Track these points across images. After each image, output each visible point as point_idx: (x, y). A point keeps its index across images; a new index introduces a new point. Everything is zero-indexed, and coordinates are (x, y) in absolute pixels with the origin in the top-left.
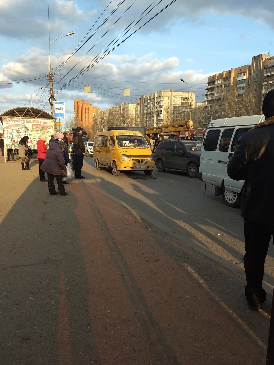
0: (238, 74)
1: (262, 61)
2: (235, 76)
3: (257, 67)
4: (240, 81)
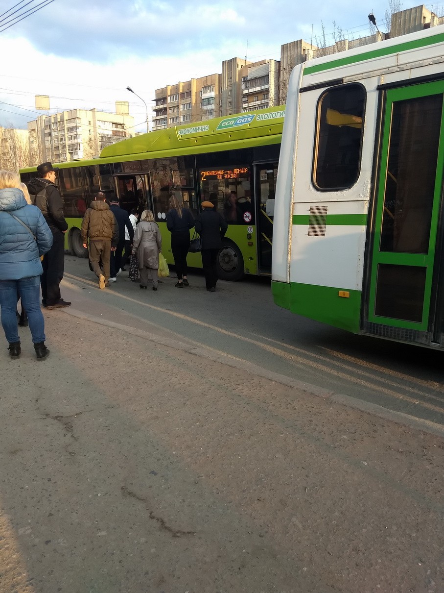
0: (202, 88)
1: (237, 69)
2: (198, 90)
3: (231, 78)
4: (207, 100)
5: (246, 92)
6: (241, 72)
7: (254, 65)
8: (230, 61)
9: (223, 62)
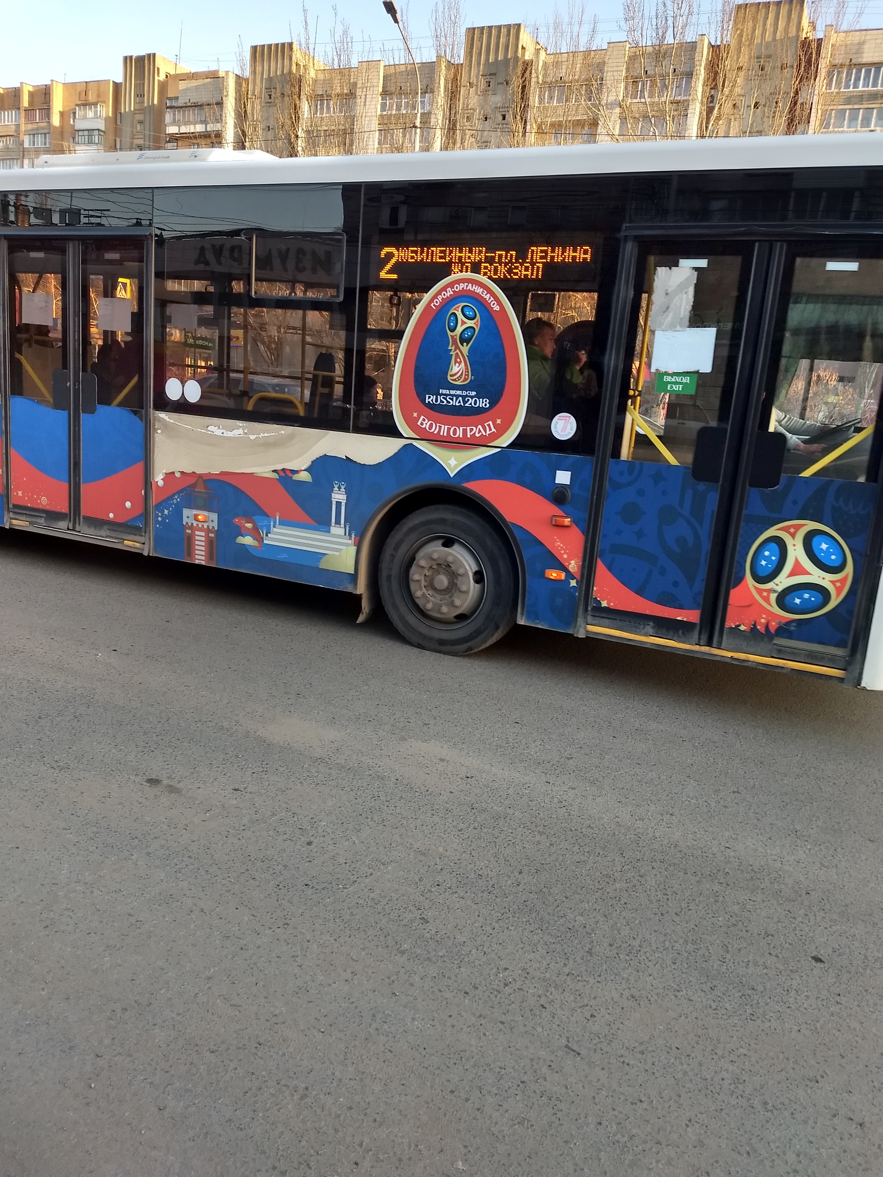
0: (77, 105)
1: (156, 78)
2: (66, 109)
3: (142, 96)
4: (86, 133)
5: (172, 130)
6: (163, 86)
7: (193, 76)
8: (140, 60)
9: (125, 58)
